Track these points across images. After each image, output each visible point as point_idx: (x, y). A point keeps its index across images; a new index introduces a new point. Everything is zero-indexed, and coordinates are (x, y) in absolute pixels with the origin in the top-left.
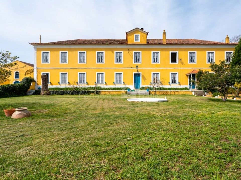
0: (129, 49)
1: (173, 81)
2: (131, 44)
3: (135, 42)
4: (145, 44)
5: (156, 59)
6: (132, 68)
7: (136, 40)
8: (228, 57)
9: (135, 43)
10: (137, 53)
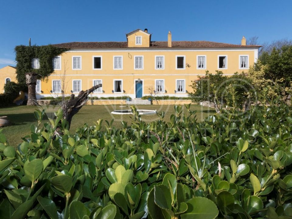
0: (129, 53)
1: (180, 89)
2: (132, 48)
3: (137, 45)
4: (148, 47)
5: (160, 64)
6: (133, 75)
7: (137, 43)
8: (243, 61)
9: (136, 47)
10: (139, 58)
